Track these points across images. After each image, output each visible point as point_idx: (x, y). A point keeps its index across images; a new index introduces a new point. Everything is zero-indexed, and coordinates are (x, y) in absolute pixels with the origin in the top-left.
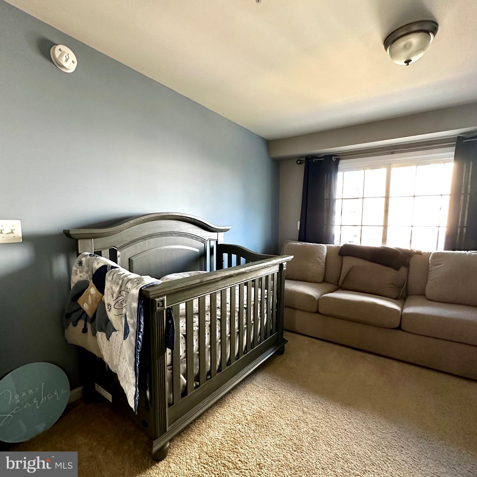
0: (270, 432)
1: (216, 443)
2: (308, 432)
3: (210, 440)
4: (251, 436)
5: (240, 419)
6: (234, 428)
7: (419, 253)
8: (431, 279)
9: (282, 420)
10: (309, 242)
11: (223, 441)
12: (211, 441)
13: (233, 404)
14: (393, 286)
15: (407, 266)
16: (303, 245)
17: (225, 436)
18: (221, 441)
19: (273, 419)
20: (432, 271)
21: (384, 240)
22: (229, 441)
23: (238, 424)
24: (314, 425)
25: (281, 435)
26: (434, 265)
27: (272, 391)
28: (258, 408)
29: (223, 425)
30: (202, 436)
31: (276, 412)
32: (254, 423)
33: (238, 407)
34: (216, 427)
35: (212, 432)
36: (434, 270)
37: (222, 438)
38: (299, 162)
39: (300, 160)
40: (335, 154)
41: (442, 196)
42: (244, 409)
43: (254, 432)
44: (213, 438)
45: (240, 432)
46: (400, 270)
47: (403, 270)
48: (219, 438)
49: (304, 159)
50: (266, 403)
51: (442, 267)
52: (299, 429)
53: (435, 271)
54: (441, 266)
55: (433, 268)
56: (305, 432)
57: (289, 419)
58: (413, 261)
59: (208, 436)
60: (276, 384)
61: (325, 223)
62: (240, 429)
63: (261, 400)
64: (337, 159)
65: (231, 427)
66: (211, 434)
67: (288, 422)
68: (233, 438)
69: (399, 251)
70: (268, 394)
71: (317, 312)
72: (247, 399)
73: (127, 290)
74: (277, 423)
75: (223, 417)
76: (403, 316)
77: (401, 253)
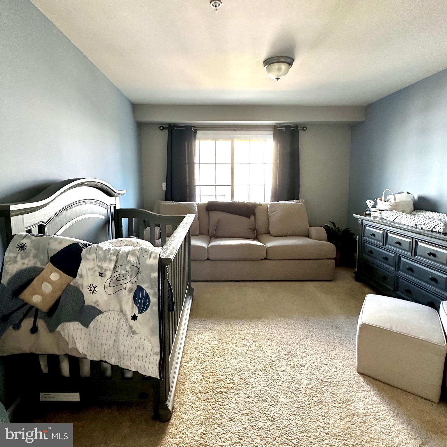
0: (231, 356)
1: (201, 382)
2: (253, 344)
3: (195, 383)
4: (221, 365)
5: (203, 359)
6: (205, 366)
7: (260, 205)
8: (271, 222)
9: (231, 345)
10: (182, 202)
11: (205, 378)
12: (197, 383)
13: (189, 351)
14: (251, 230)
15: (254, 214)
16: (178, 205)
17: (203, 374)
18: (204, 379)
19: (225, 348)
20: (271, 216)
21: (233, 196)
22: (210, 376)
23: (205, 362)
24: (252, 339)
25: (239, 354)
26: (272, 212)
27: (209, 330)
28: (209, 345)
29: (195, 369)
30: (187, 384)
31: (223, 342)
32: (215, 355)
33: (195, 351)
34: (191, 373)
35: (191, 377)
37: (202, 377)
38: (162, 128)
39: (162, 126)
40: (195, 126)
41: (266, 164)
42: (200, 350)
43: (221, 361)
44: (196, 380)
45: (211, 366)
47: (252, 217)
48: (200, 378)
49: (168, 126)
50: (212, 339)
52: (246, 345)
53: (273, 216)
54: (276, 212)
55: (272, 214)
56: (251, 345)
57: (235, 342)
58: (257, 211)
59: (191, 381)
60: (206, 323)
61: (188, 184)
62: (210, 364)
63: (207, 339)
64: (195, 129)
65: (202, 367)
66: (193, 379)
67: (236, 345)
68: (210, 373)
69: (249, 204)
70: (208, 333)
71: (208, 259)
72: (196, 343)
73: (131, 263)
74: (230, 348)
75: (190, 363)
76: (267, 249)
77: (250, 206)
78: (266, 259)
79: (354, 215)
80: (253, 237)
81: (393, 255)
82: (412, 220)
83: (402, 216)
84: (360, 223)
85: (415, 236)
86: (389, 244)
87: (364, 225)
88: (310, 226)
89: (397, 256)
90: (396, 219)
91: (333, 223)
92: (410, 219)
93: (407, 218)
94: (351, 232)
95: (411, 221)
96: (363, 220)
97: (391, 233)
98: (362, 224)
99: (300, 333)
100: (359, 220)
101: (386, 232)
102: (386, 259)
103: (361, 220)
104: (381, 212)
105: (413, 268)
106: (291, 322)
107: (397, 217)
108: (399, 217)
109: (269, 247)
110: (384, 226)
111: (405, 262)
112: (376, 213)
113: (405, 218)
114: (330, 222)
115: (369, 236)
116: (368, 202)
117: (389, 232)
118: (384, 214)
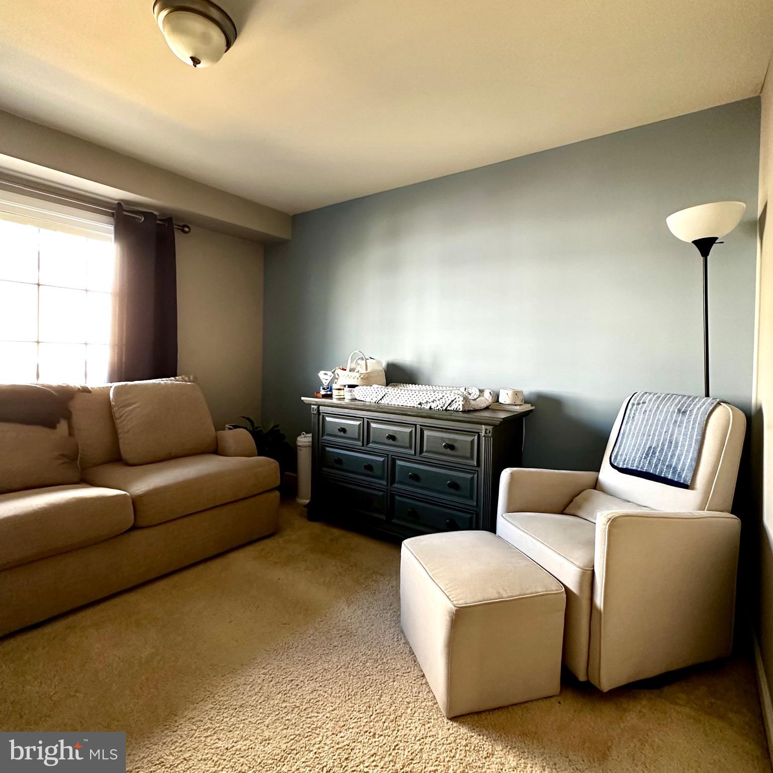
7: (85, 390)
14: (64, 460)
15: (68, 417)
20: (121, 417)
26: (122, 407)
36: (127, 414)
41: (88, 292)
46: (58, 426)
47: (63, 426)
51: (138, 407)
53: (127, 416)
54: (134, 406)
55: (123, 412)
58: (76, 406)
69: (50, 390)
76: (136, 502)
77: (55, 394)
78: (134, 528)
79: (303, 398)
80: (76, 479)
81: (382, 459)
82: (413, 397)
83: (393, 392)
84: (315, 412)
85: (419, 421)
86: (373, 442)
87: (323, 416)
88: (216, 430)
89: (390, 459)
90: (383, 397)
91: (248, 419)
92: (409, 396)
93: (403, 394)
94: (280, 432)
95: (410, 399)
96: (320, 407)
97: (376, 423)
98: (319, 413)
99: (296, 695)
100: (312, 406)
101: (368, 422)
102: (369, 467)
103: (316, 407)
104: (350, 389)
105: (418, 474)
106: (257, 675)
107: (385, 395)
108: (388, 395)
109: (140, 497)
110: (364, 413)
111: (404, 466)
112: (342, 392)
113: (400, 394)
114: (243, 417)
115: (335, 434)
116: (321, 374)
117: (371, 422)
118: (358, 393)
